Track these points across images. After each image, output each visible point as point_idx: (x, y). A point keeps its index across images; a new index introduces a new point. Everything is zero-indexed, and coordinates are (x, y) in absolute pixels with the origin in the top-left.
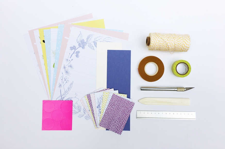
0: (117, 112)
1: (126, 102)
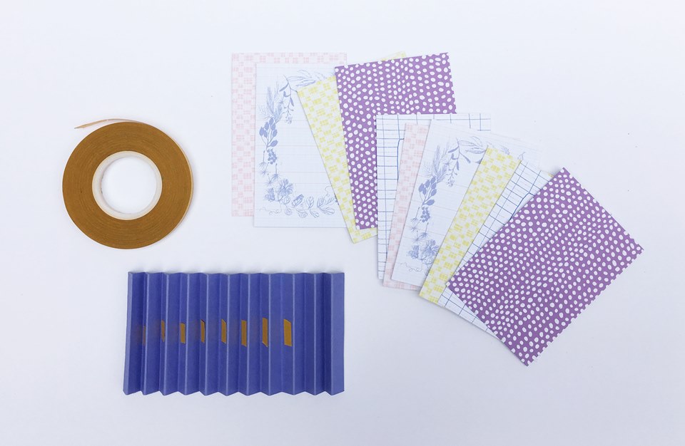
0: (550, 256)
1: (608, 228)
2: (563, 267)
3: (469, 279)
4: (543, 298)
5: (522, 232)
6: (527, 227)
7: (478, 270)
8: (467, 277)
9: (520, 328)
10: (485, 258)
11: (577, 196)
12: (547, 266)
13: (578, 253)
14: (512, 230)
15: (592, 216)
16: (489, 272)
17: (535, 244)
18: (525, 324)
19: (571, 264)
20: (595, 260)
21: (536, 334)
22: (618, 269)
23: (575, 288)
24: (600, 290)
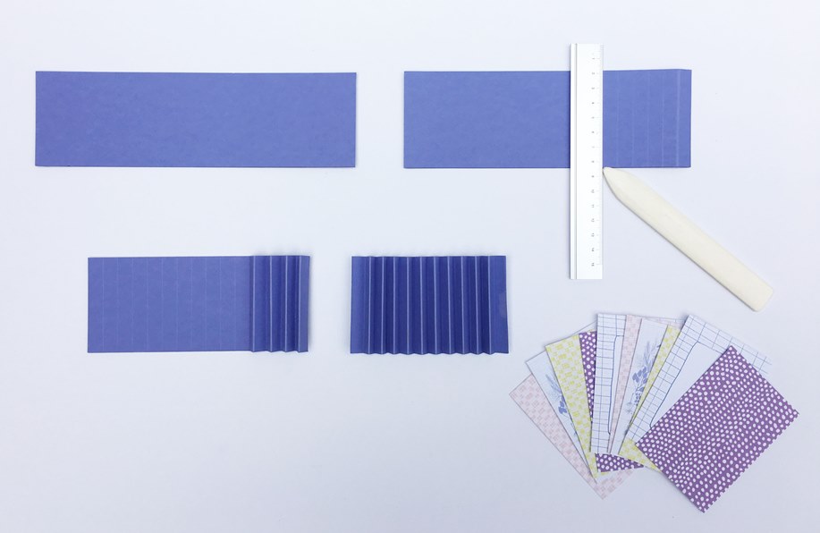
2: (733, 429)
3: (656, 440)
4: (717, 456)
5: (699, 401)
6: (703, 396)
7: (663, 432)
8: (653, 438)
9: (698, 481)
10: (668, 423)
11: (743, 369)
12: (720, 429)
13: (745, 417)
14: (690, 399)
15: (756, 386)
16: (672, 435)
17: (710, 411)
18: (702, 478)
19: (739, 426)
20: (759, 424)
21: (711, 486)
22: (778, 431)
23: (743, 447)
24: (764, 448)
